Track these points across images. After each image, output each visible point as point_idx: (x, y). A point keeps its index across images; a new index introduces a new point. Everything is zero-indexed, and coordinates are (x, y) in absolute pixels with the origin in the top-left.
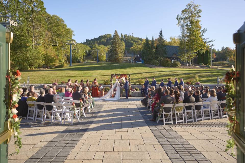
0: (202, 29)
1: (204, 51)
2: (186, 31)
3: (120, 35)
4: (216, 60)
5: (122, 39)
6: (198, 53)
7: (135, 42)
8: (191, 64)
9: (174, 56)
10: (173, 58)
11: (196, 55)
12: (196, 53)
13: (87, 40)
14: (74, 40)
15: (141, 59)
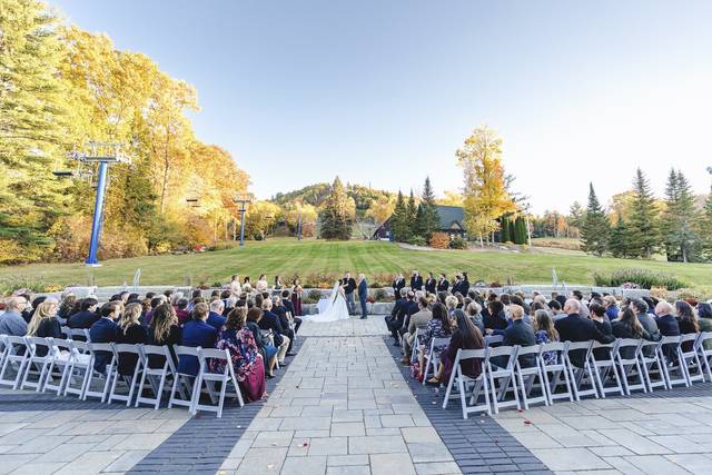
0: (506, 174)
1: (513, 218)
2: (475, 178)
3: (345, 185)
4: (537, 234)
5: (349, 194)
6: (502, 220)
7: (376, 198)
8: (489, 243)
9: (455, 226)
10: (454, 231)
11: (498, 224)
12: (498, 220)
13: (279, 196)
14: (252, 195)
15: (388, 234)
